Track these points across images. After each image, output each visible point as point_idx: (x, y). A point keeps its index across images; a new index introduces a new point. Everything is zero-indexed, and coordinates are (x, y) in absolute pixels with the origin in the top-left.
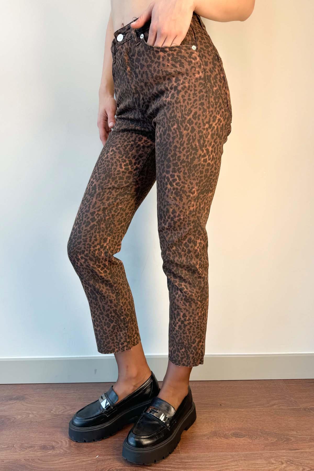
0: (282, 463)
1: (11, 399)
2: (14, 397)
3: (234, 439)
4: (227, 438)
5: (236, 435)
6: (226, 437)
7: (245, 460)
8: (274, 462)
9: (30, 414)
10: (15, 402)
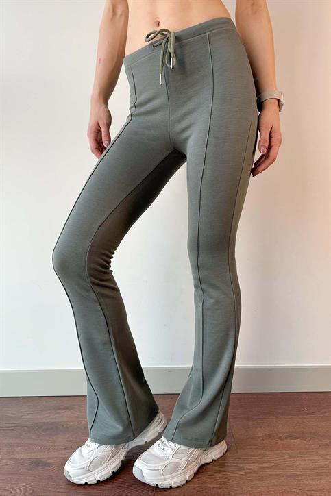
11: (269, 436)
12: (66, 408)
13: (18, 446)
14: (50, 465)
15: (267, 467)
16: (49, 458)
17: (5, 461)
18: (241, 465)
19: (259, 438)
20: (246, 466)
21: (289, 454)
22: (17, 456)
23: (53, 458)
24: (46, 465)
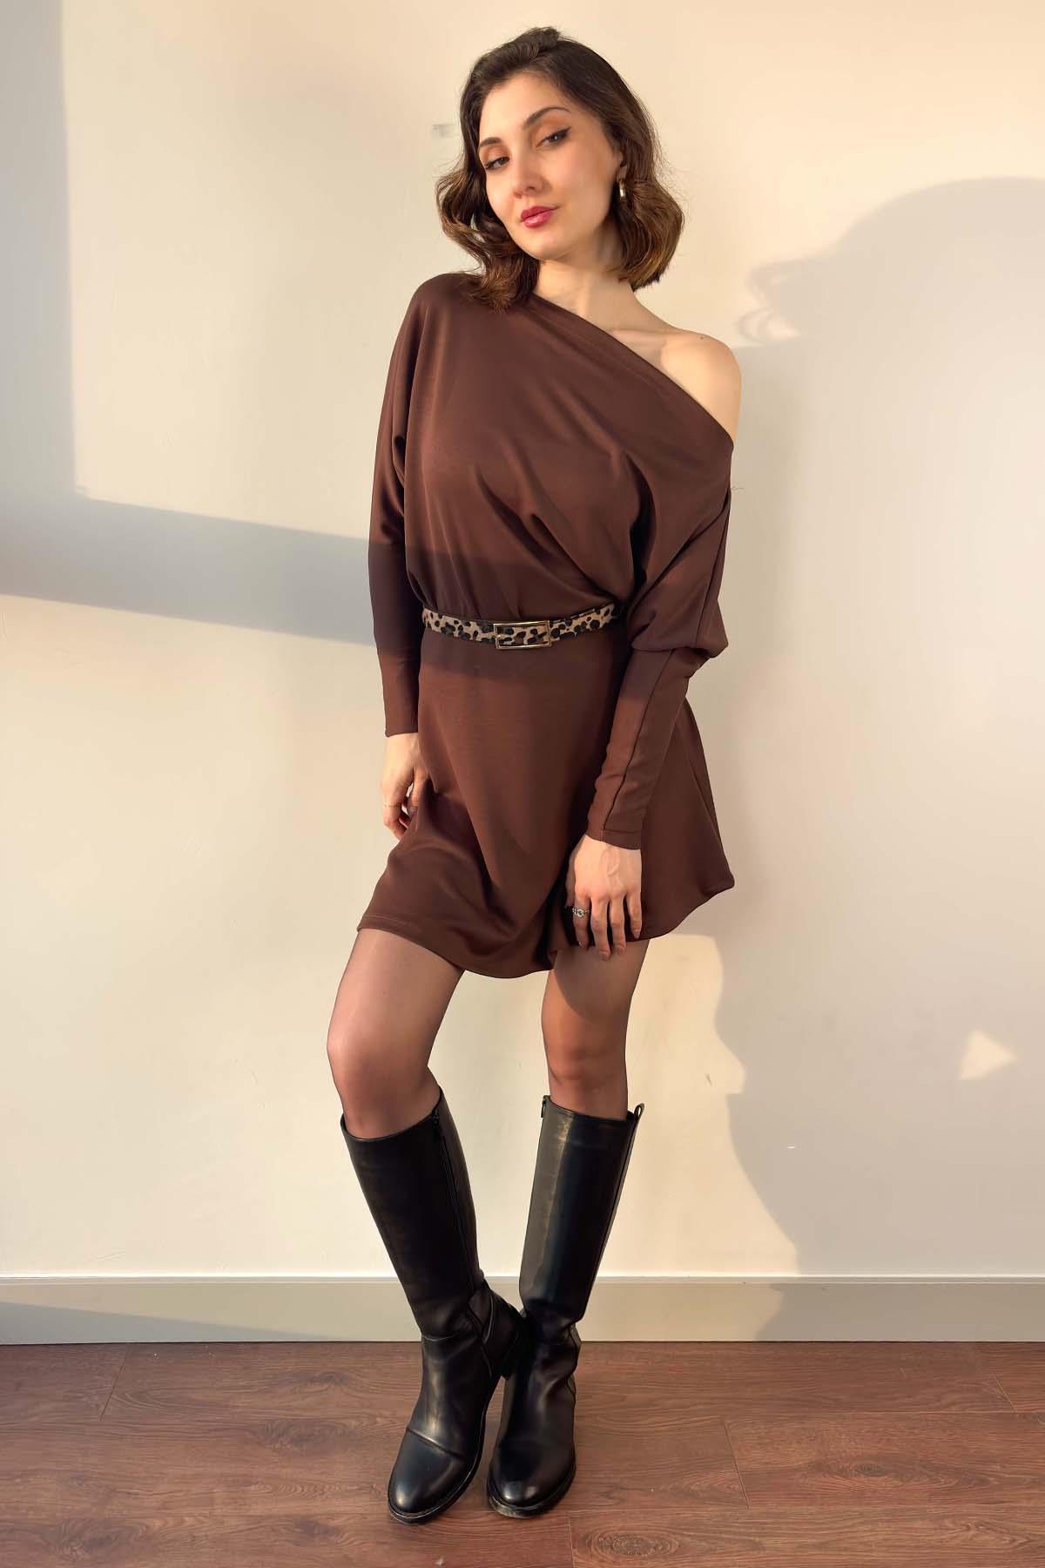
0: (969, 1529)
1: (312, 1381)
2: (317, 1375)
3: (863, 1478)
4: (846, 1477)
5: (868, 1471)
6: (843, 1473)
7: (888, 1521)
8: (951, 1526)
9: (376, 1417)
10: (326, 1386)
11: (818, 1467)
12: (329, 1378)
13: (250, 1484)
14: (337, 1531)
15: (815, 1546)
16: (332, 1516)
17: (233, 1522)
18: (757, 1539)
19: (796, 1470)
20: (768, 1542)
21: (861, 1514)
22: (258, 1509)
23: (339, 1515)
24: (328, 1532)
